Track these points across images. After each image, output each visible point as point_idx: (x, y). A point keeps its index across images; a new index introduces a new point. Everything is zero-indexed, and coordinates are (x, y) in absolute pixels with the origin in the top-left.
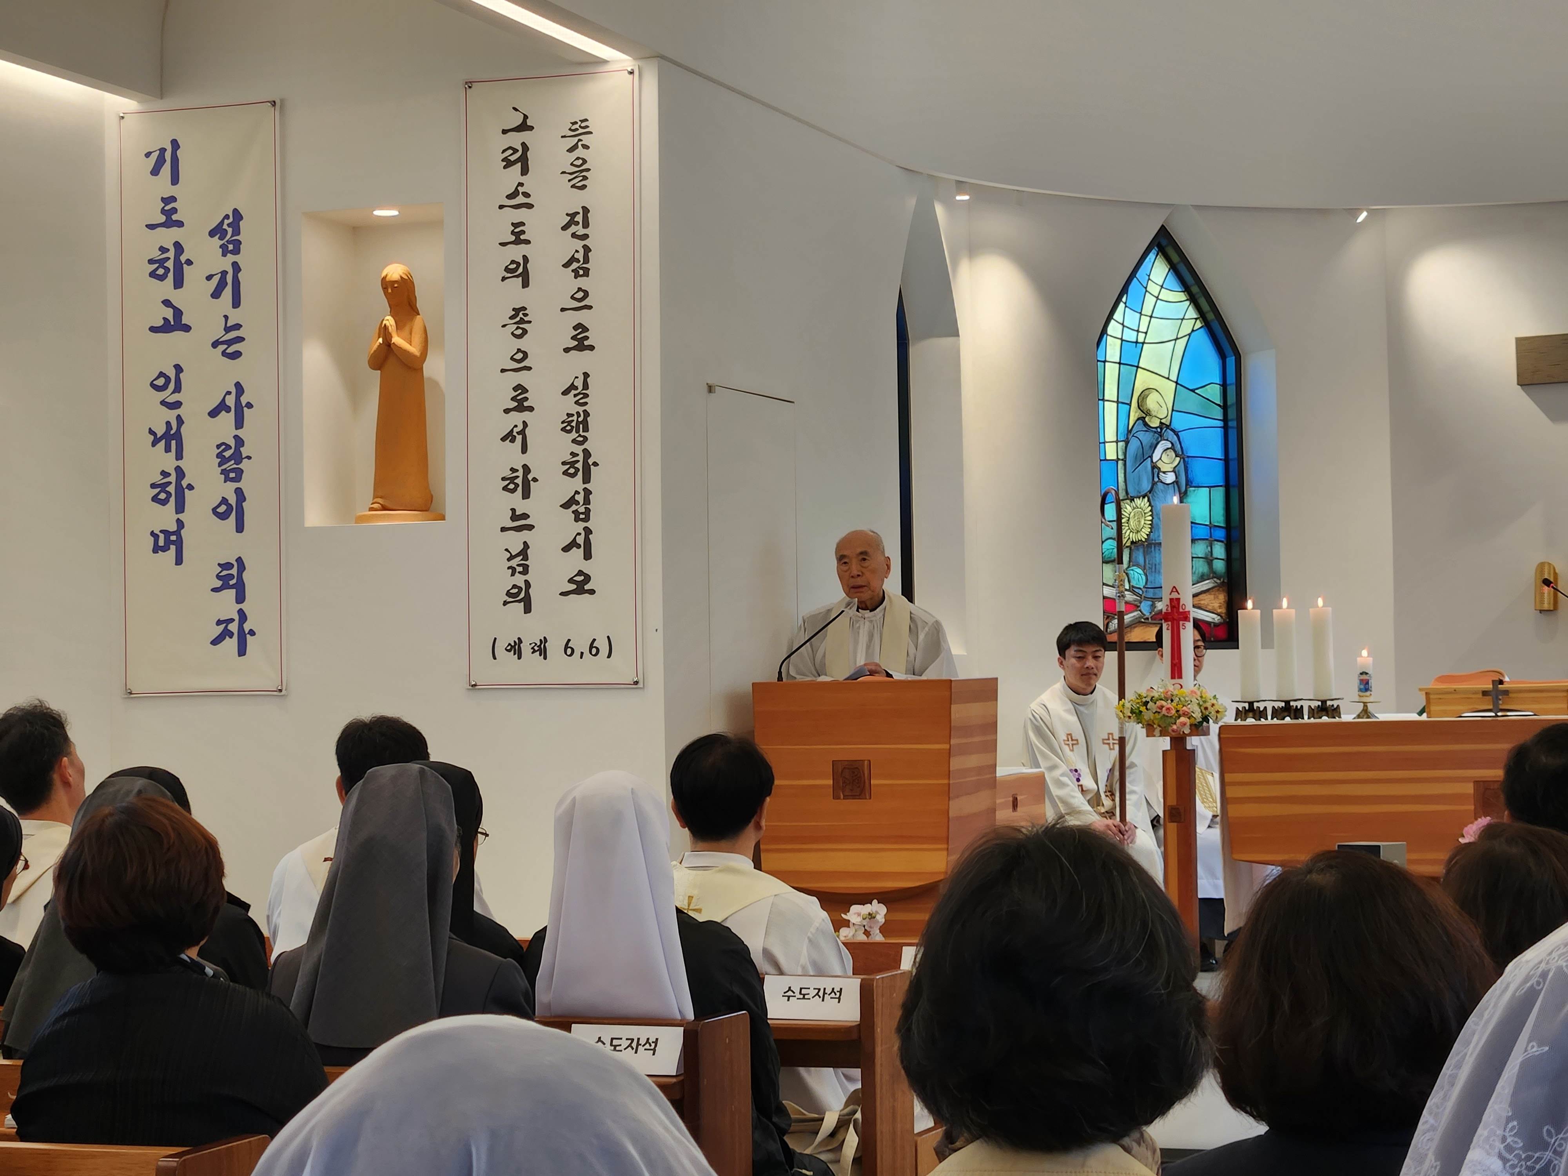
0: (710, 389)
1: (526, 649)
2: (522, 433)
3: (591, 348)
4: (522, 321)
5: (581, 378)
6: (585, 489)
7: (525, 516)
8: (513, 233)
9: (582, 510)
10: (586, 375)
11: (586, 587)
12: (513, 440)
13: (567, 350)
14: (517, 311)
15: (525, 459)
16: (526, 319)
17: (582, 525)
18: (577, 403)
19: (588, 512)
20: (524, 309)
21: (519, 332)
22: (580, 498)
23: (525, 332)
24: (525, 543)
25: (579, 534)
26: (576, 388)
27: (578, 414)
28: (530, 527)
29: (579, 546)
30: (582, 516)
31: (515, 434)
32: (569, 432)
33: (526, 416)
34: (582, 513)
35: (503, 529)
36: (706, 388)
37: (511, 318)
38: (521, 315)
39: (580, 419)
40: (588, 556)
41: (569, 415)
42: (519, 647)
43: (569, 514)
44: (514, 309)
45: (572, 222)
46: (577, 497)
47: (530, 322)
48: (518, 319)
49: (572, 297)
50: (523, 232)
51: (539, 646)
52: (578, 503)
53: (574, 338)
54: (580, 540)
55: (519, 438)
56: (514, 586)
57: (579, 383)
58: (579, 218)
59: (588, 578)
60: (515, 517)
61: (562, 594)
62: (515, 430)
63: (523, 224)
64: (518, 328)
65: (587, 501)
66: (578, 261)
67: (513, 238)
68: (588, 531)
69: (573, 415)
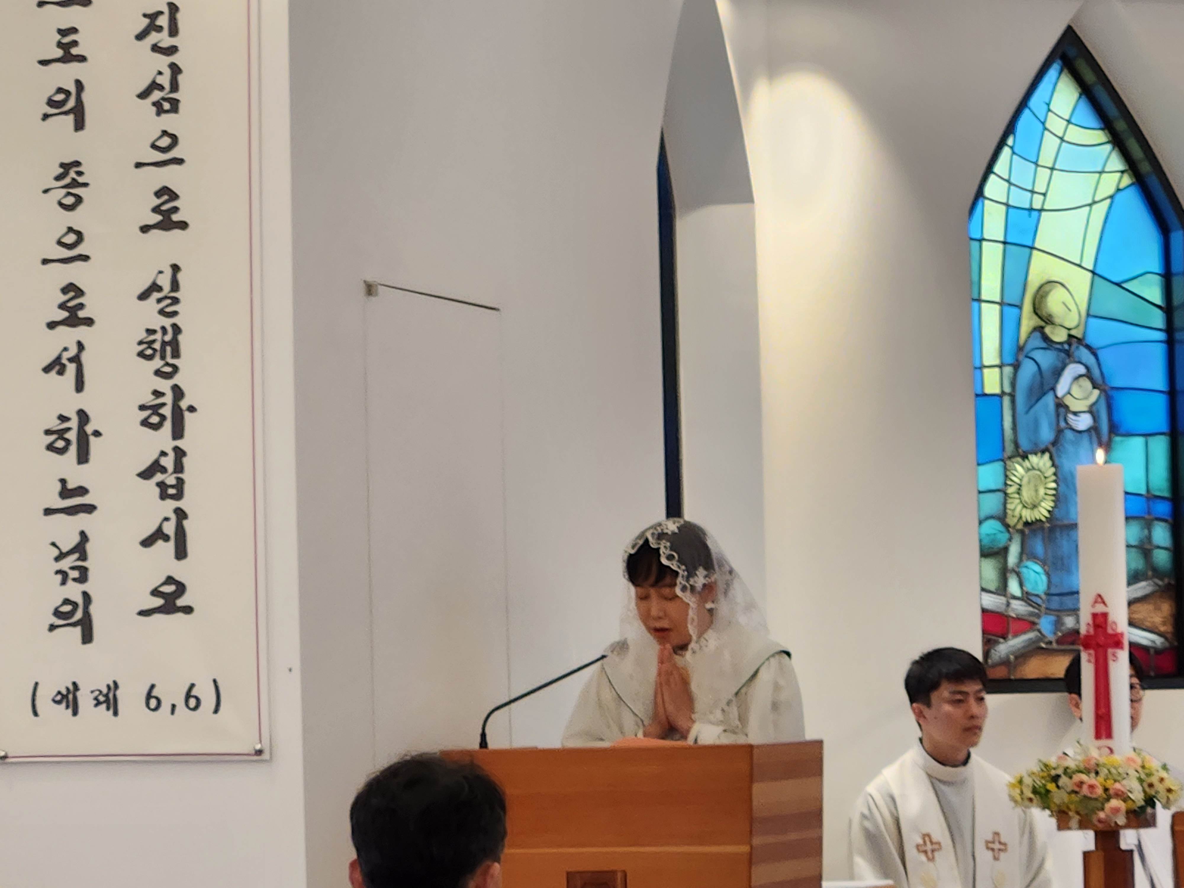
0: (370, 289)
1: (85, 700)
2: (76, 359)
3: (183, 225)
4: (75, 184)
5: (169, 272)
6: (177, 449)
7: (82, 491)
8: (60, 45)
9: (171, 480)
10: (176, 268)
11: (180, 602)
12: (61, 373)
13: (145, 229)
14: (66, 167)
15: (82, 401)
16: (81, 180)
17: (171, 505)
18: (162, 312)
19: (180, 483)
20: (77, 164)
21: (70, 201)
22: (168, 462)
23: (79, 200)
24: (83, 534)
25: (167, 519)
26: (160, 289)
27: (164, 329)
28: (90, 509)
29: (166, 538)
30: (172, 491)
31: (64, 361)
32: (150, 358)
33: (81, 332)
34: (172, 486)
35: (48, 512)
36: (362, 288)
37: (58, 178)
38: (72, 174)
39: (168, 338)
40: (181, 553)
41: (151, 332)
42: (75, 699)
43: (150, 486)
44: (62, 165)
45: (152, 27)
46: (164, 461)
47: (85, 185)
48: (67, 180)
49: (154, 146)
50: (75, 43)
51: (107, 696)
52: (164, 470)
53: (156, 210)
54: (170, 529)
55: (71, 368)
56: (66, 602)
57: (165, 282)
58: (163, 21)
59: (181, 589)
60: (66, 492)
61: (142, 613)
62: (66, 355)
63: (74, 30)
64: (69, 194)
65: (179, 467)
66: (161, 88)
67: (59, 53)
68: (181, 514)
69: (154, 332)
